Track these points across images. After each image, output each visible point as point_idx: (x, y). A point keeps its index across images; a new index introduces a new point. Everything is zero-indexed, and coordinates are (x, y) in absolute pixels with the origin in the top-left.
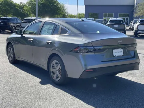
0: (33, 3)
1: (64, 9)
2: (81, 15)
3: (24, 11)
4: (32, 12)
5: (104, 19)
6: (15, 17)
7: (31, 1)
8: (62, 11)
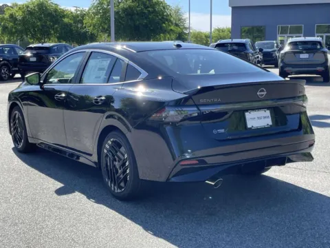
0: (105, 9)
1: (180, 20)
2: (223, 31)
3: (85, 27)
4: (104, 28)
5: (279, 38)
6: (64, 43)
7: (101, 4)
8: (177, 25)
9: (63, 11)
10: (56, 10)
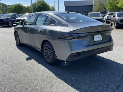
9: (24, 7)
10: (22, 7)
